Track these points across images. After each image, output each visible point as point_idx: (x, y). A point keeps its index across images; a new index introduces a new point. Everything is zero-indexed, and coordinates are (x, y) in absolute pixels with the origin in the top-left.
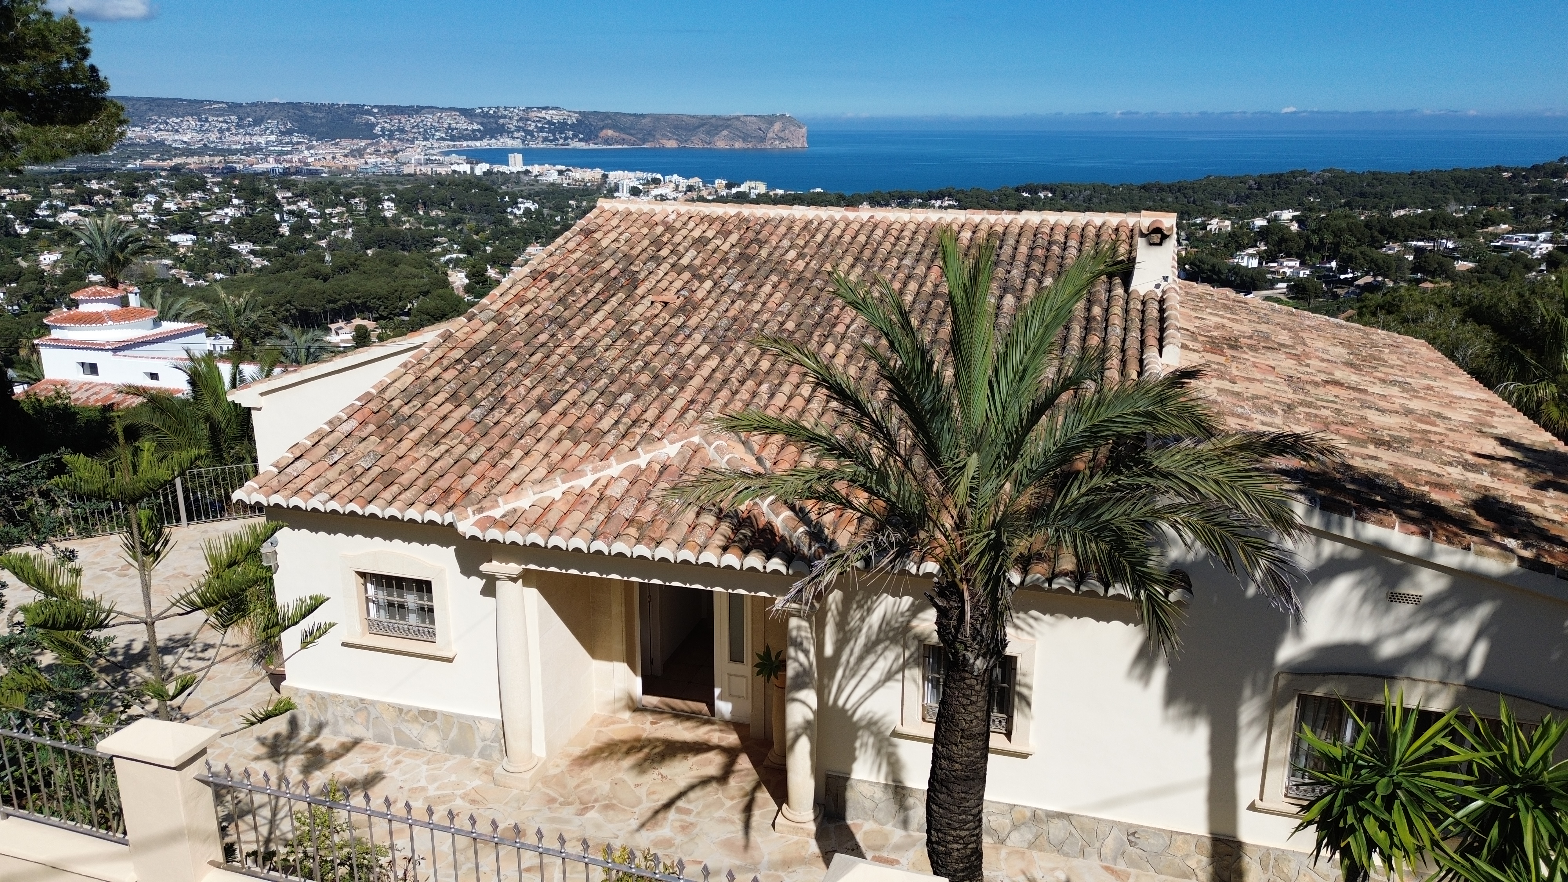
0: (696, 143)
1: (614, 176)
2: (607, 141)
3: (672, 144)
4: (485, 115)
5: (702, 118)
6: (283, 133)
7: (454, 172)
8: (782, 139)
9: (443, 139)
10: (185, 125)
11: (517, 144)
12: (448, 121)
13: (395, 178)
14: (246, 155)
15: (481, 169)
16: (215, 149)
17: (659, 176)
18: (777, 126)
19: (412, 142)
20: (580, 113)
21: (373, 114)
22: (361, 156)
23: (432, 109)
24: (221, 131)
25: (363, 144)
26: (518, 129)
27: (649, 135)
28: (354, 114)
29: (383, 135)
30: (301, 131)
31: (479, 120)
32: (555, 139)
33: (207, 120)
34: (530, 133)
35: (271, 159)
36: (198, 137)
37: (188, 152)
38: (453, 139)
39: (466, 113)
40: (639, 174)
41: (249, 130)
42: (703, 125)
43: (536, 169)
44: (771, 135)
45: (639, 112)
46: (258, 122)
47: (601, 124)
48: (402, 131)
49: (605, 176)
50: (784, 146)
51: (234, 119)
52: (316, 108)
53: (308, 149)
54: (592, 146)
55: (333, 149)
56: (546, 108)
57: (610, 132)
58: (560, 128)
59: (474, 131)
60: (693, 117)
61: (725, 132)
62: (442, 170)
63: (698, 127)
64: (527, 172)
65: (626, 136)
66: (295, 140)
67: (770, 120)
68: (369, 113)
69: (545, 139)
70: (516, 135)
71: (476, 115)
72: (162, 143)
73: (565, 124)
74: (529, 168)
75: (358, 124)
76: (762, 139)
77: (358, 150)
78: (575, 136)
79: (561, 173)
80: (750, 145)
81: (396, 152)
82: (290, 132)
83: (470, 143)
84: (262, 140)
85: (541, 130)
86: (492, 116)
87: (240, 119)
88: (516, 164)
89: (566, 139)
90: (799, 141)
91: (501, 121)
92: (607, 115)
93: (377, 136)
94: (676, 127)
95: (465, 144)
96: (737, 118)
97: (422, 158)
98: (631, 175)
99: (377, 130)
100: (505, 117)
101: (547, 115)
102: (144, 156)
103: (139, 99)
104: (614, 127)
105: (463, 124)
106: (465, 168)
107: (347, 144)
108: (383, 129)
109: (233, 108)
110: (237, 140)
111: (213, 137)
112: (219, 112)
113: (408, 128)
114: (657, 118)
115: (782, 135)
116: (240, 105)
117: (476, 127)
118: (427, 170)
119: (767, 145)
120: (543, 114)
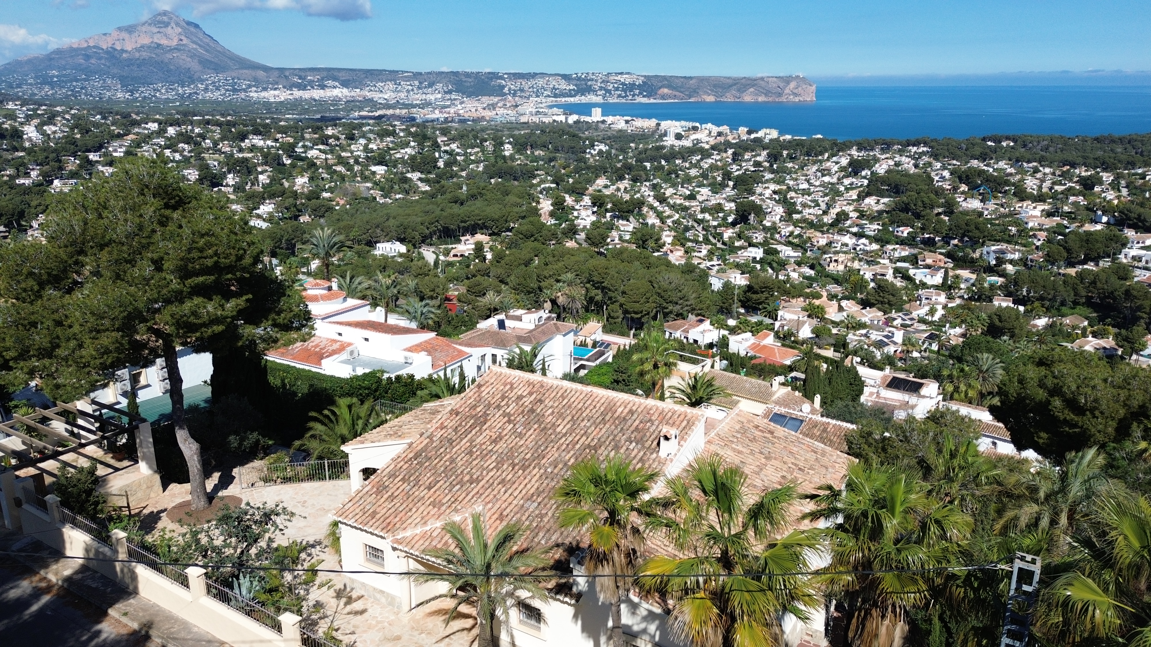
0: (729, 98)
1: (665, 124)
2: (663, 97)
3: (710, 99)
4: (579, 79)
5: (734, 79)
6: (446, 93)
7: (554, 121)
8: (795, 95)
9: (549, 96)
10: (386, 88)
11: (599, 99)
12: (553, 83)
13: (514, 126)
14: (423, 108)
15: (573, 119)
16: (403, 104)
17: (698, 125)
18: (792, 85)
19: (528, 98)
20: (645, 76)
21: (504, 79)
22: (494, 109)
23: (543, 75)
24: (408, 91)
25: (496, 99)
26: (601, 88)
27: (694, 92)
28: (491, 79)
29: (510, 94)
30: (457, 91)
31: (575, 82)
32: (626, 96)
33: (400, 84)
34: (609, 91)
35: (437, 111)
36: (393, 95)
37: (388, 106)
38: (556, 96)
39: (566, 77)
40: (683, 123)
41: (425, 90)
42: (735, 84)
43: (610, 119)
44: (787, 91)
45: (688, 75)
46: (431, 85)
47: (660, 84)
48: (522, 90)
49: (658, 125)
50: (797, 99)
51: (417, 83)
52: (467, 75)
53: (461, 103)
54: (652, 101)
55: (476, 104)
56: (622, 73)
57: (666, 91)
58: (631, 87)
59: (570, 90)
60: (729, 78)
61: (752, 90)
62: (546, 120)
63: (731, 86)
64: (603, 122)
65: (677, 93)
66: (453, 97)
67: (787, 80)
68: (502, 78)
69: (619, 96)
70: (599, 93)
71: (573, 79)
72: (371, 100)
73: (634, 84)
74: (605, 118)
75: (494, 86)
76: (780, 95)
77: (493, 105)
78: (640, 93)
79: (627, 122)
80: (770, 99)
81: (517, 106)
82: (450, 92)
83: (567, 99)
84: (431, 97)
85: (617, 89)
86: (584, 80)
87: (420, 83)
88: (597, 115)
89: (634, 96)
90: (809, 96)
91: (589, 83)
92: (664, 78)
93: (505, 94)
94: (715, 86)
95: (563, 99)
96: (762, 79)
97: (534, 110)
98: (677, 123)
99: (506, 90)
100: (592, 80)
101: (622, 78)
102: (361, 109)
103: (360, 70)
104: (669, 87)
105: (563, 85)
106: (562, 118)
107: (486, 100)
108: (510, 89)
109: (417, 75)
110: (417, 98)
111: (403, 95)
112: (407, 79)
113: (526, 88)
114: (701, 80)
115: (796, 91)
116: (421, 74)
117: (572, 87)
118: (536, 119)
119: (783, 99)
120: (619, 78)
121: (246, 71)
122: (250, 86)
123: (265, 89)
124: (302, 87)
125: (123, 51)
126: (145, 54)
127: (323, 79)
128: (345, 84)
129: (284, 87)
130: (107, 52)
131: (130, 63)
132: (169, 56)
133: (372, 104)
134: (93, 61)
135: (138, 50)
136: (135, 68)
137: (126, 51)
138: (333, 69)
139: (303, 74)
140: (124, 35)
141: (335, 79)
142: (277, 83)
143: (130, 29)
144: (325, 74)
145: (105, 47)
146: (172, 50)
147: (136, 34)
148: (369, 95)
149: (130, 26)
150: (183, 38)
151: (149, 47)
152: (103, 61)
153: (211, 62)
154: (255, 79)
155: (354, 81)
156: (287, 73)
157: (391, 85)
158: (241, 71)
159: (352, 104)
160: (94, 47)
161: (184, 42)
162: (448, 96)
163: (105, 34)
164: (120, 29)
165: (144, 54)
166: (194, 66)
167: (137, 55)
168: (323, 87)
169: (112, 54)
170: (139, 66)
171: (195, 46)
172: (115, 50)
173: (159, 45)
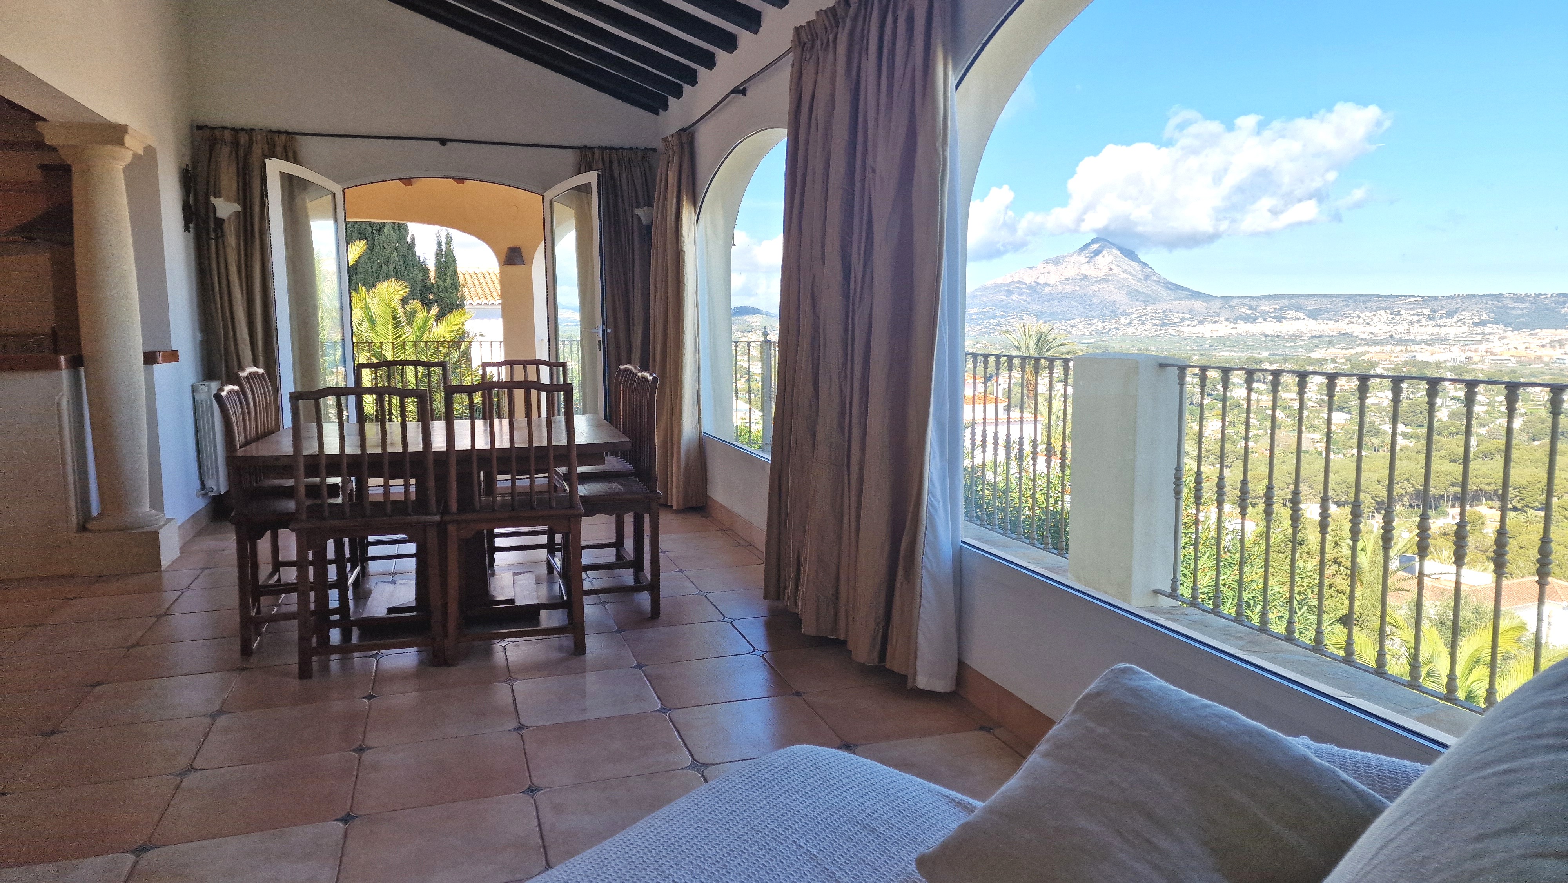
121: (1182, 302)
122: (1183, 320)
123: (1201, 322)
124: (1250, 319)
125: (1047, 284)
126: (1068, 288)
127: (1281, 309)
128: (1313, 314)
129: (1227, 320)
130: (1030, 287)
131: (1051, 297)
132: (1095, 288)
133: (1349, 339)
134: (1014, 297)
135: (1061, 283)
136: (1055, 303)
137: (1049, 285)
138: (1299, 296)
139: (1254, 303)
140: (1051, 267)
141: (1299, 308)
142: (1218, 315)
143: (1057, 261)
144: (1286, 302)
145: (1028, 282)
146: (1098, 281)
147: (1063, 266)
148: (1348, 329)
149: (1058, 258)
150: (1113, 266)
151: (1075, 279)
152: (1024, 297)
153: (1141, 293)
154: (1191, 311)
155: (1327, 310)
156: (1233, 303)
157: (1384, 315)
158: (1175, 303)
159: (1317, 340)
160: (1019, 282)
161: (1114, 272)
162: (1479, 329)
163: (1030, 268)
164: (1047, 261)
165: (1067, 286)
166: (1121, 298)
167: (1060, 288)
168: (1279, 319)
169: (1035, 289)
170: (1060, 300)
171: (1125, 275)
172: (1038, 284)
173: (1085, 277)
